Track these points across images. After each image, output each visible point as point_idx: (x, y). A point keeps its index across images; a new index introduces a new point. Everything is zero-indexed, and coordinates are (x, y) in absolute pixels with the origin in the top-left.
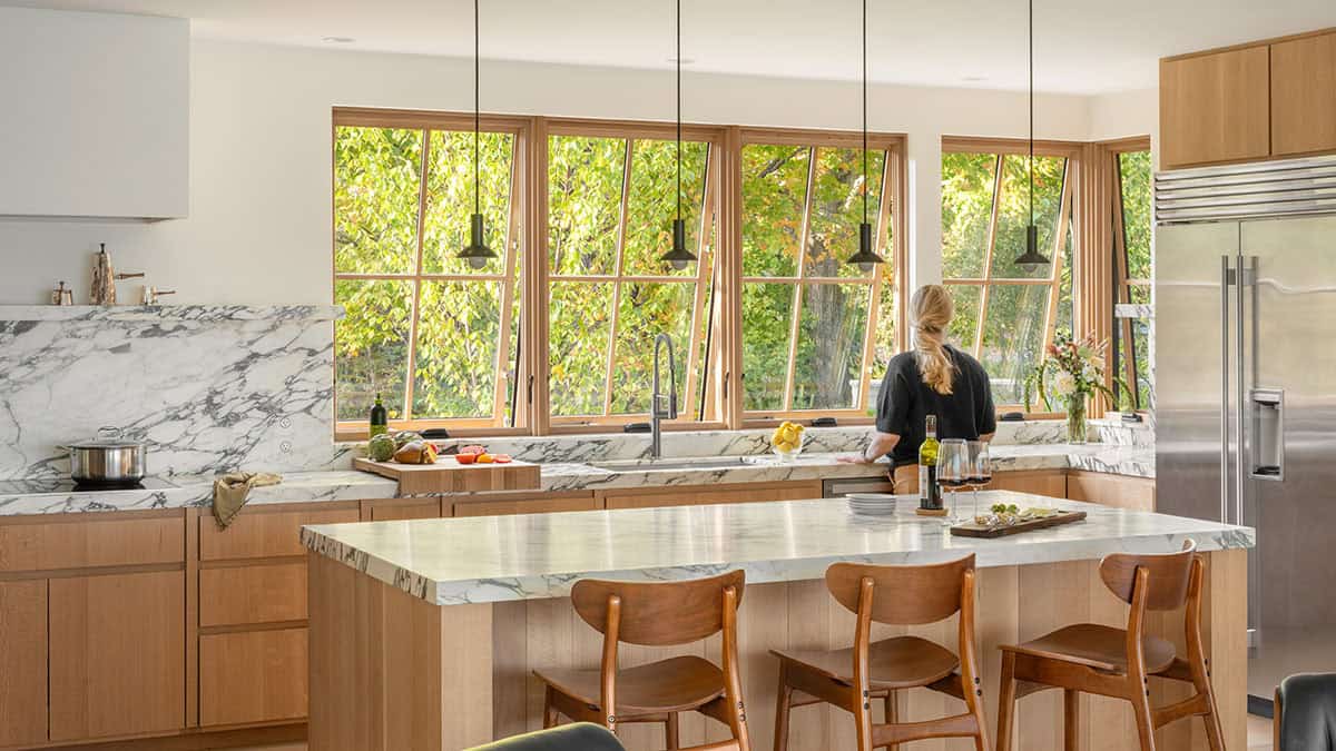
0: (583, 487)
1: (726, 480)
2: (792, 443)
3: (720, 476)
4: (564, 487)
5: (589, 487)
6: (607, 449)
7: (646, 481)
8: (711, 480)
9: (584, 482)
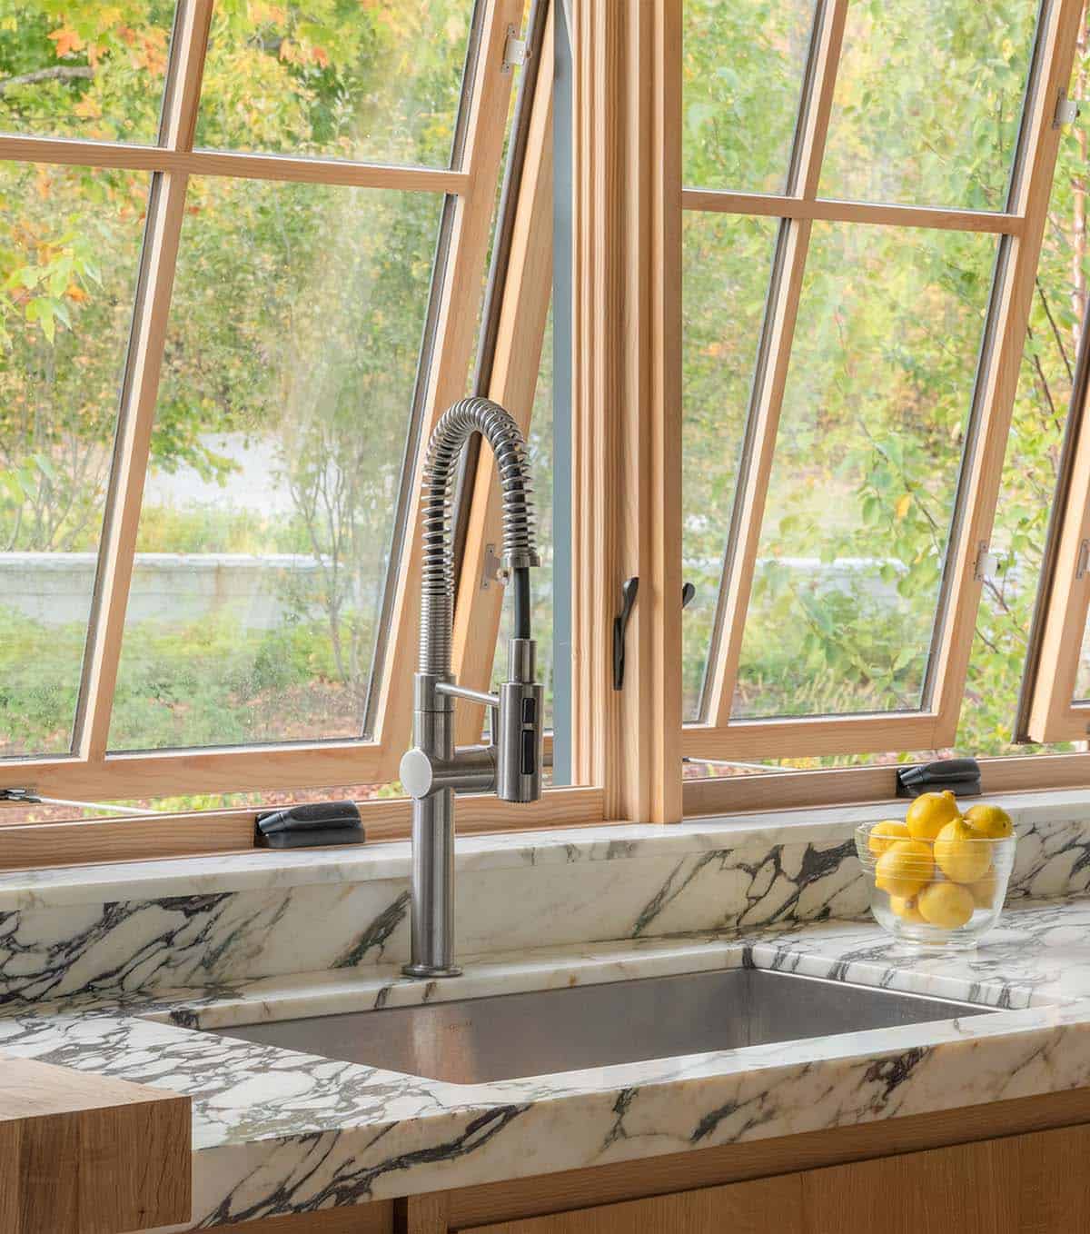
0: (363, 1187)
1: (915, 1098)
2: (969, 887)
3: (894, 1079)
4: (281, 1196)
5: (386, 1188)
6: (218, 936)
7: (618, 1132)
8: (857, 1102)
9: (369, 1159)
